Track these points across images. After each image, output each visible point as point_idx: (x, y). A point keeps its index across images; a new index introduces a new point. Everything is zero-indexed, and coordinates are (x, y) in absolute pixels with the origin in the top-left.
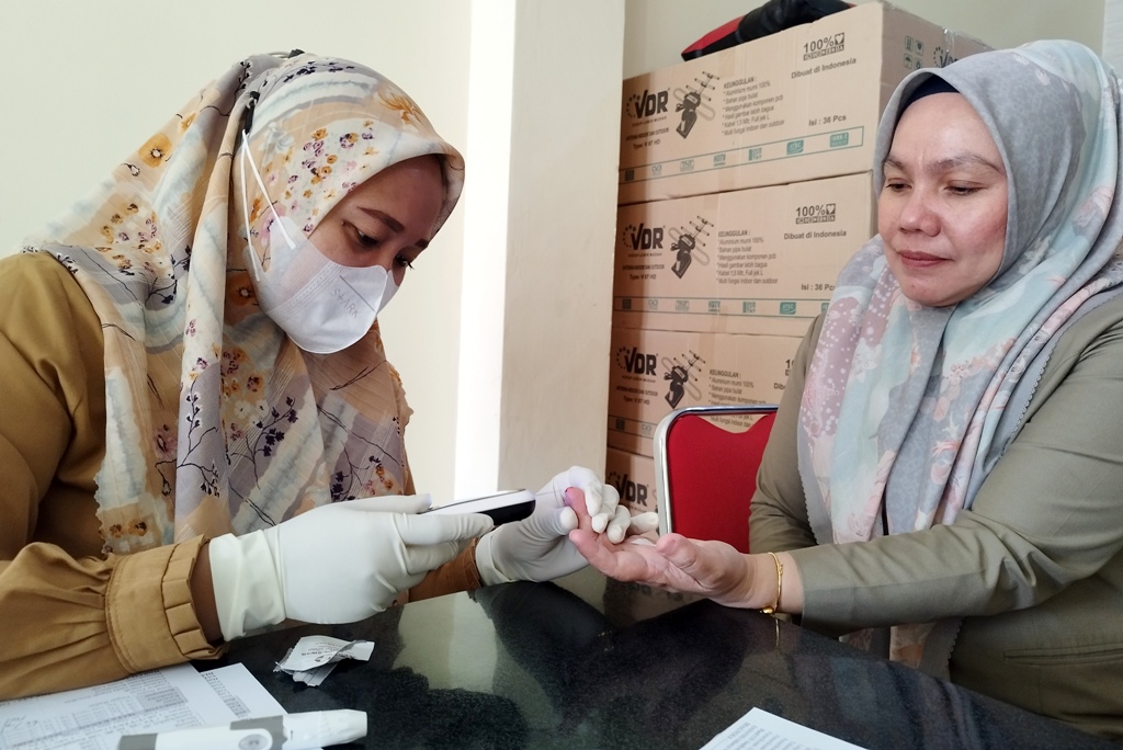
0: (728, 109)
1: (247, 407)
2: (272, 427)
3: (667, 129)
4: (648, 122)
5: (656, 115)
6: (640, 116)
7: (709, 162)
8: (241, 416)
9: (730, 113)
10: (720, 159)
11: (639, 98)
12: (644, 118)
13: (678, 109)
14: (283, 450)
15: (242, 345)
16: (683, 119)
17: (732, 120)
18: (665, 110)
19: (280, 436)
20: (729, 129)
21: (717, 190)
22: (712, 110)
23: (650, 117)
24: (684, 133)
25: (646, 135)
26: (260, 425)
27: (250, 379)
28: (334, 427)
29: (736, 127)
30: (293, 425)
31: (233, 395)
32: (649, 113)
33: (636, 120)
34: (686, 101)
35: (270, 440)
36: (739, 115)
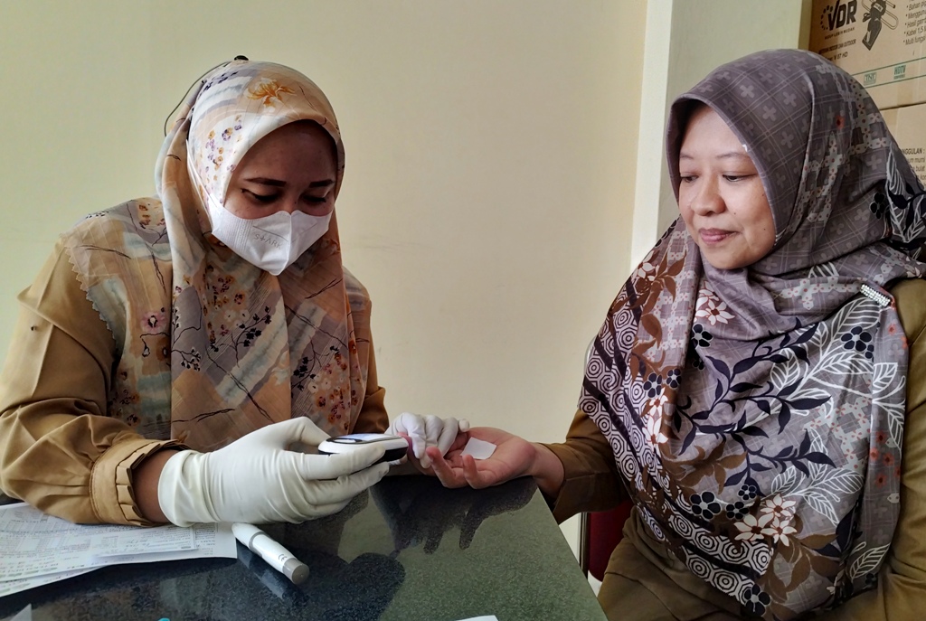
0: (911, 16)
1: (233, 314)
2: (254, 327)
3: (855, 41)
4: (838, 34)
5: (845, 27)
6: (831, 29)
7: (889, 74)
8: (229, 320)
9: (912, 20)
10: (900, 70)
11: (832, 8)
12: (835, 30)
13: (865, 19)
14: (259, 342)
15: (233, 274)
16: (869, 30)
17: (914, 28)
18: (854, 20)
19: (259, 333)
20: (910, 38)
21: (895, 104)
22: (896, 18)
23: (841, 29)
24: (869, 44)
25: (836, 47)
26: (242, 326)
27: (237, 296)
28: (304, 326)
29: (917, 35)
30: (268, 325)
31: (224, 306)
32: (840, 24)
33: (829, 32)
34: (873, 10)
35: (250, 336)
36: (920, 22)
